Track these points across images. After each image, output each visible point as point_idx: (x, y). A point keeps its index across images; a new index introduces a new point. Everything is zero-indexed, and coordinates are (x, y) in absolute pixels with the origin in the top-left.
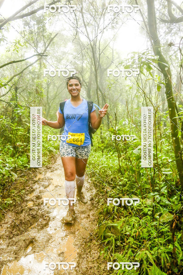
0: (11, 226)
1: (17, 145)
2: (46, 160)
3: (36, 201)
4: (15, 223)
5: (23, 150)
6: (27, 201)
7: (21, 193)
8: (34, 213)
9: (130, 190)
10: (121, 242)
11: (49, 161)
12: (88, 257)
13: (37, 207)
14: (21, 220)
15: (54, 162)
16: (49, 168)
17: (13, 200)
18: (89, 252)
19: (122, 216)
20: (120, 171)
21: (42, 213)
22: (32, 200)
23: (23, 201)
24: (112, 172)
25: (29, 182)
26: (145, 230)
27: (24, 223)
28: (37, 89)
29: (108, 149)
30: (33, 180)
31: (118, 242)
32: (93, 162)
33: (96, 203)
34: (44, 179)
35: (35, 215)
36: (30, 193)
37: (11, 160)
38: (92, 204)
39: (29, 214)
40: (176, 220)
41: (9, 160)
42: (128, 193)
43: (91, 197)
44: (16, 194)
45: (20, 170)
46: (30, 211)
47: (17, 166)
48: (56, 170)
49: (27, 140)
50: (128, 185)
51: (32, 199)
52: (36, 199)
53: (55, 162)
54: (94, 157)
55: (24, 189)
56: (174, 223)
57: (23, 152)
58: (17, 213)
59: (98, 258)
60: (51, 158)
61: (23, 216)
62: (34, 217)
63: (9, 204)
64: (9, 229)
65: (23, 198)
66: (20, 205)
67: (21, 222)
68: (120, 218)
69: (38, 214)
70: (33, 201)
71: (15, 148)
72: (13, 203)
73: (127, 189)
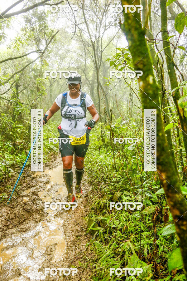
0: (6, 219)
1: (17, 142)
2: (45, 158)
3: (32, 197)
4: (10, 217)
5: (21, 147)
6: (23, 196)
7: (18, 189)
8: (29, 208)
9: (123, 186)
10: (109, 235)
11: (49, 159)
12: (76, 249)
13: (32, 202)
14: (15, 214)
15: (53, 160)
16: (48, 166)
17: (8, 195)
18: (78, 244)
19: (113, 212)
20: (115, 168)
21: (36, 208)
22: (28, 196)
23: (19, 196)
24: (108, 169)
25: (27, 178)
26: (133, 225)
27: (18, 217)
28: (38, 86)
29: (108, 148)
30: (31, 177)
31: (106, 235)
32: (91, 160)
33: (90, 199)
34: (42, 176)
35: (29, 210)
36: (27, 189)
37: (10, 157)
38: (87, 200)
39: (24, 209)
40: (157, 212)
41: (9, 158)
42: (121, 189)
43: (86, 193)
44: (12, 189)
45: (19, 166)
46: (24, 205)
47: (15, 162)
48: (55, 167)
49: (28, 138)
50: (121, 182)
51: (28, 194)
52: (32, 195)
53: (55, 160)
54: (93, 156)
55: (21, 185)
56: (155, 215)
57: (21, 149)
58: (13, 208)
59: (86, 250)
60: (51, 156)
61: (18, 210)
62: (28, 211)
63: (4, 199)
64: (3, 222)
65: (20, 193)
66: (15, 200)
67: (15, 216)
68: (111, 213)
69: (33, 209)
70: (30, 197)
71: (14, 145)
72: (9, 197)
73: (121, 185)
